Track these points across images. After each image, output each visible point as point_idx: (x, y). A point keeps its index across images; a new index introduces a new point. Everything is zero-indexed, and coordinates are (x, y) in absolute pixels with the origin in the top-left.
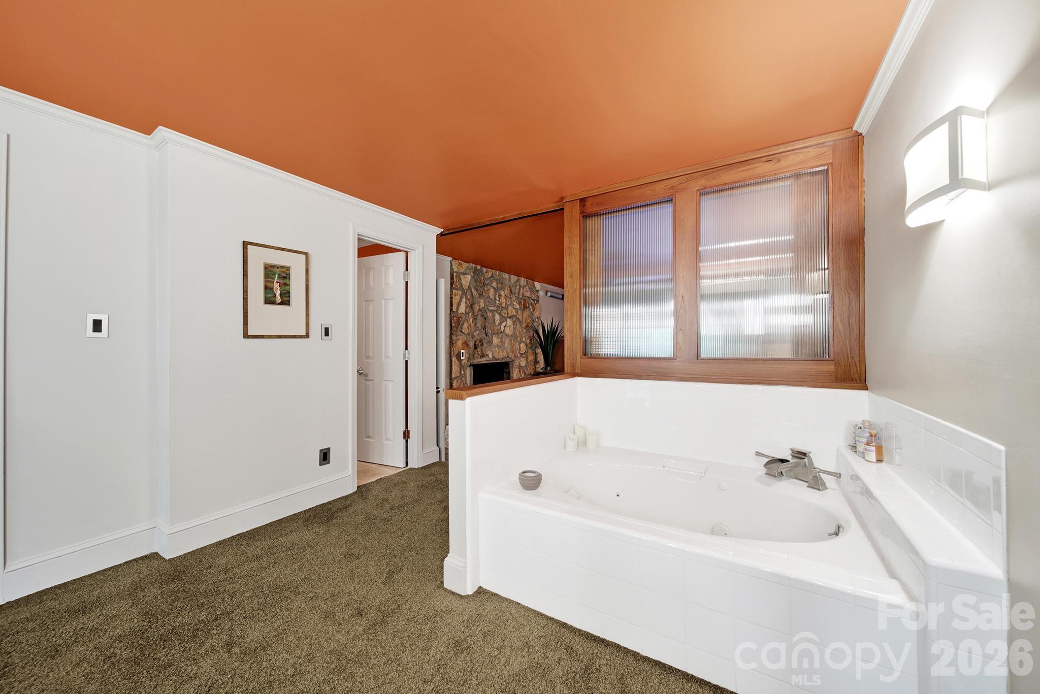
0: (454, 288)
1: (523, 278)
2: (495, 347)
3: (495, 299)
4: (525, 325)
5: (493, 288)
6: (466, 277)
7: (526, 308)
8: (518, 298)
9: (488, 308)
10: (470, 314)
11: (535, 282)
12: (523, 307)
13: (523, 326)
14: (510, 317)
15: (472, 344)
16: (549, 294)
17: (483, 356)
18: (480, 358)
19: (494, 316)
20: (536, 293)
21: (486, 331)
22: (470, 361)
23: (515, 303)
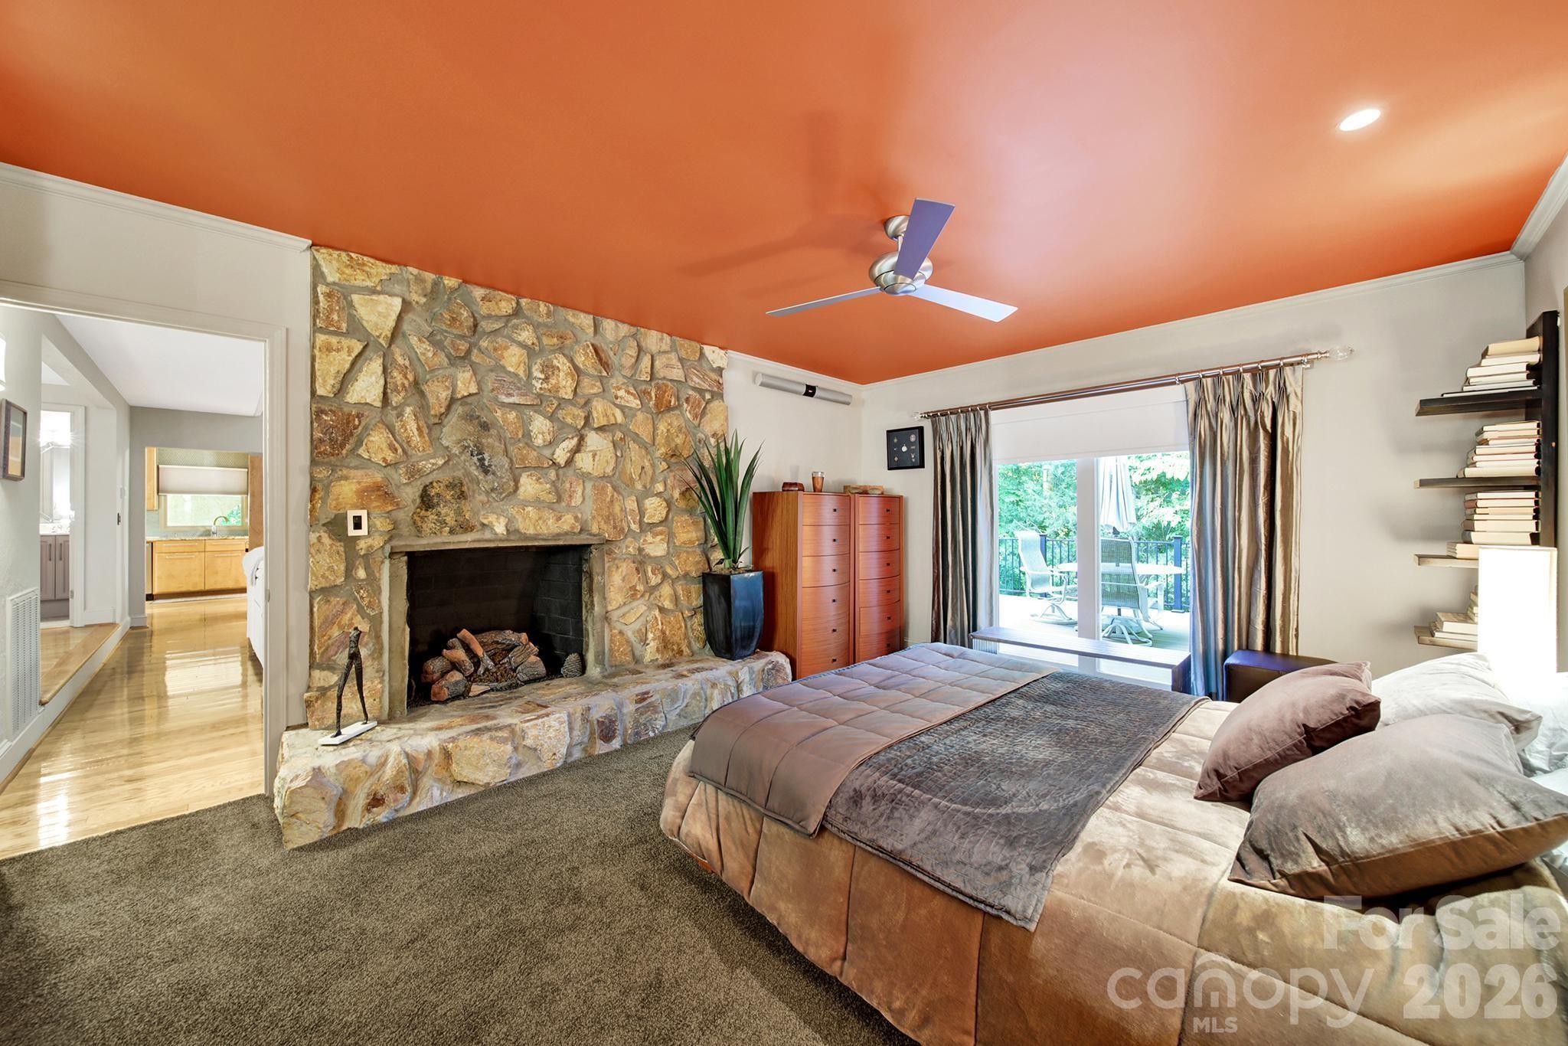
0: (321, 330)
1: (654, 333)
2: (525, 504)
3: (529, 375)
4: (663, 450)
5: (522, 345)
6: (378, 302)
7: (669, 409)
8: (632, 380)
9: (496, 399)
10: (408, 410)
11: (705, 347)
12: (657, 405)
13: (658, 454)
14: (601, 429)
15: (410, 494)
16: (759, 380)
17: (466, 528)
18: (451, 532)
19: (525, 424)
20: (714, 376)
21: (482, 460)
22: (395, 543)
23: (622, 393)
